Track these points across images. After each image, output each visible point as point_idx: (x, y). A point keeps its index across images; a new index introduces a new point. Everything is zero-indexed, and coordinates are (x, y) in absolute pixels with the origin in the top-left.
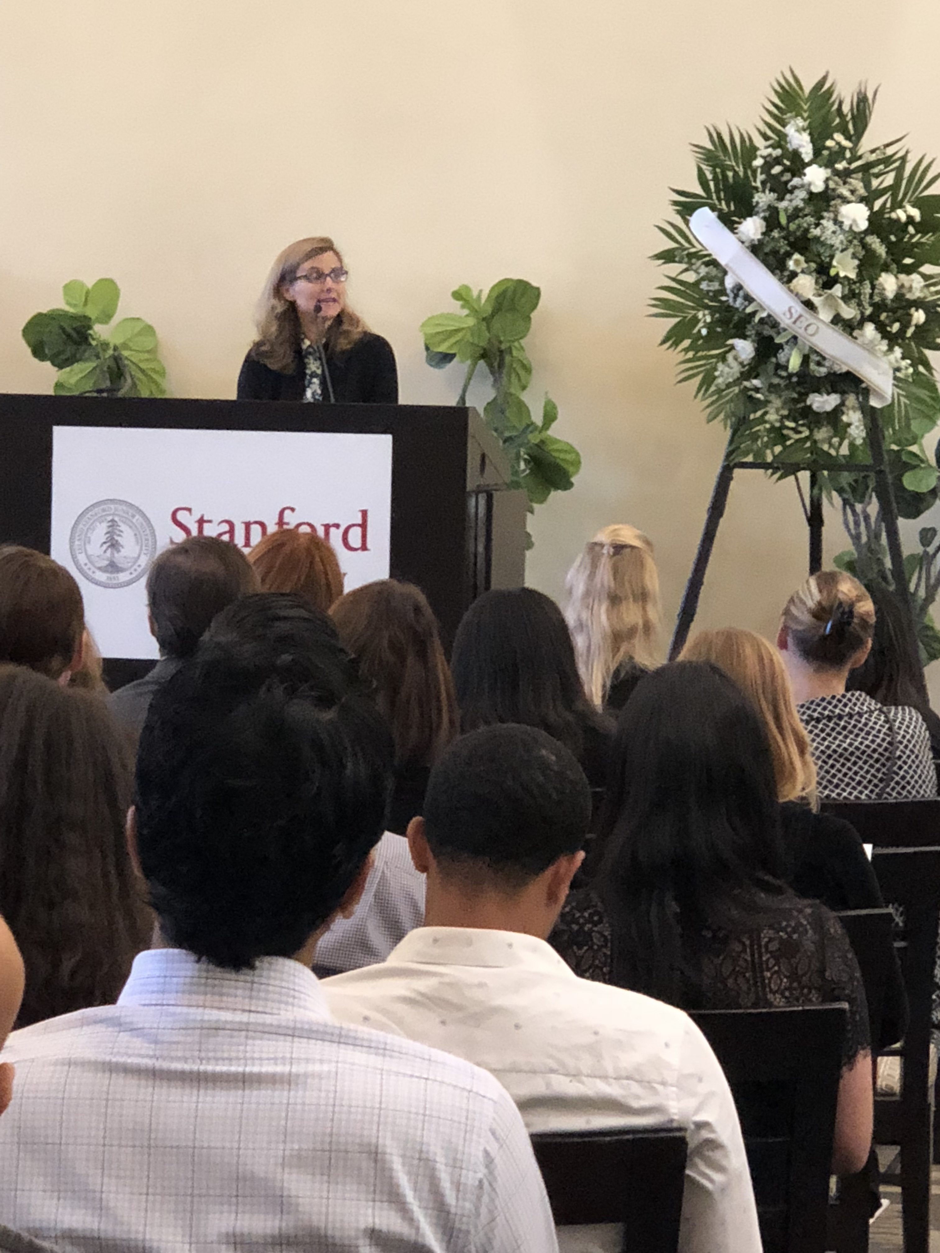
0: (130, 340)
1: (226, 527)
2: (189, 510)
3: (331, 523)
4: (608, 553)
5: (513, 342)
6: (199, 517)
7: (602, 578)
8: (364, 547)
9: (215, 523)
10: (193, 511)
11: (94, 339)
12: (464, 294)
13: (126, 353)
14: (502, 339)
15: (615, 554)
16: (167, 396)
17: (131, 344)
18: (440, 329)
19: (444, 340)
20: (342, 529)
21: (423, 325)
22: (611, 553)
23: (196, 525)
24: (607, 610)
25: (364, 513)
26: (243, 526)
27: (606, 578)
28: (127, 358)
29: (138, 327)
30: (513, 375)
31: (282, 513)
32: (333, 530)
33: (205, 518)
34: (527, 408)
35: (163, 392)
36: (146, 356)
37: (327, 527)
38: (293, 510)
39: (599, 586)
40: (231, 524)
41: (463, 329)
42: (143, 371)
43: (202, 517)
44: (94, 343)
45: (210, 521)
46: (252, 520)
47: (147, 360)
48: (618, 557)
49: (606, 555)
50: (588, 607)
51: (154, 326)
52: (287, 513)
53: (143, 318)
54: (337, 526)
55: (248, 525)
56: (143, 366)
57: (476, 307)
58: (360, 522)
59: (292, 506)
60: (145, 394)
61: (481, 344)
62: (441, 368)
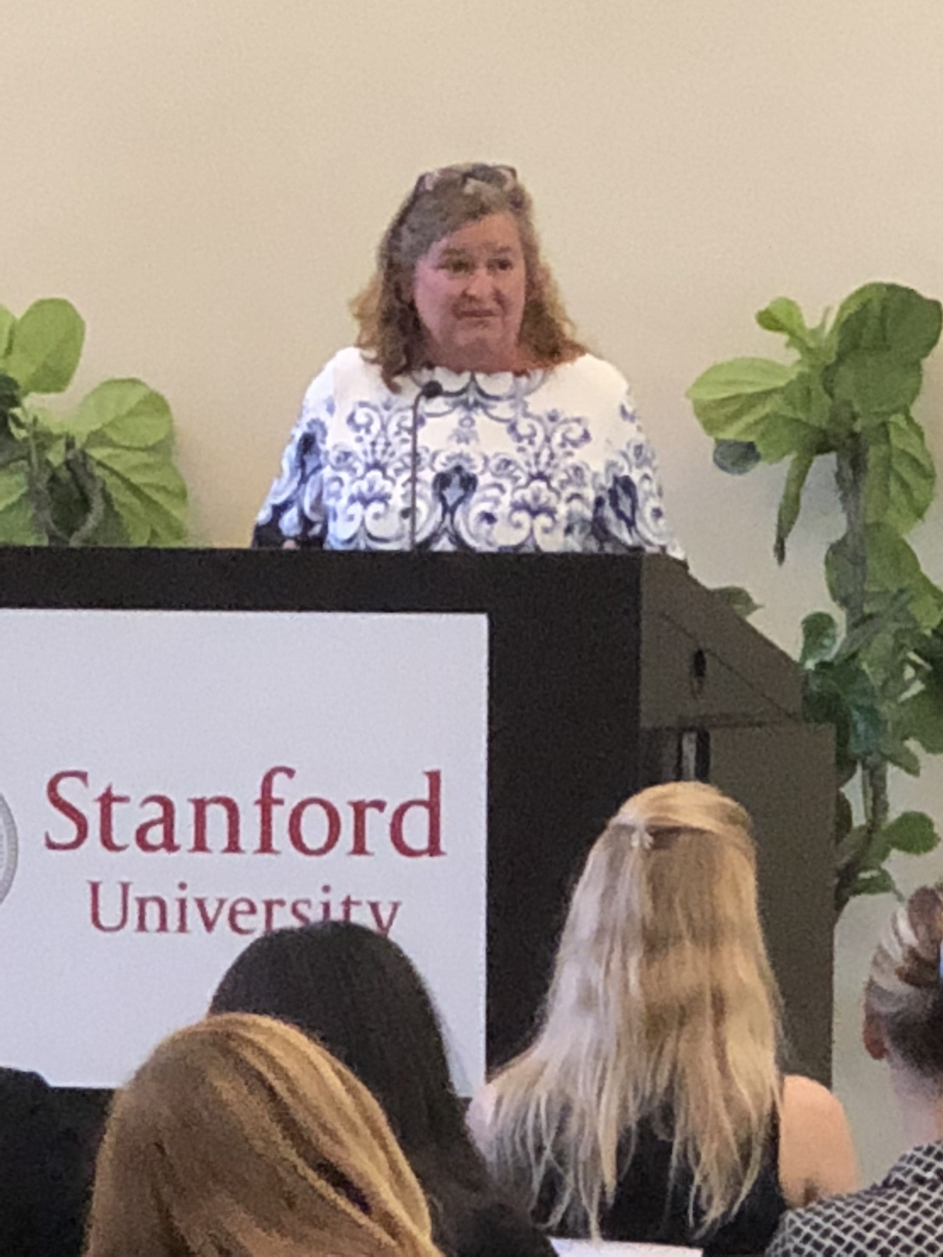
0: (112, 424)
1: (156, 811)
2: (83, 776)
3: (368, 799)
4: (642, 845)
5: (889, 414)
6: (101, 791)
7: (628, 900)
8: (434, 849)
9: (136, 799)
10: (90, 779)
11: (20, 425)
12: (781, 317)
13: (98, 453)
14: (857, 408)
15: (655, 847)
16: (191, 544)
17: (115, 437)
18: (731, 391)
19: (737, 415)
20: (390, 810)
21: (699, 383)
22: (647, 846)
23: (98, 806)
24: (640, 965)
25: (434, 778)
26: (191, 808)
27: (635, 897)
28: (100, 464)
29: (134, 397)
30: (894, 487)
31: (268, 779)
32: (370, 813)
33: (115, 792)
34: (914, 556)
35: (179, 534)
36: (143, 457)
37: (359, 809)
38: (290, 773)
39: (623, 915)
40: (167, 805)
41: (774, 391)
42: (135, 489)
43: (109, 790)
44: (20, 434)
45: (122, 799)
46: (209, 796)
47: (147, 466)
48: (663, 853)
49: (636, 851)
50: (599, 961)
51: (168, 396)
52: (279, 780)
53: (144, 380)
54: (380, 805)
55: (200, 805)
56: (136, 479)
57: (812, 344)
58: (425, 795)
59: (289, 765)
60: (139, 540)
61: (814, 421)
62: (741, 472)
